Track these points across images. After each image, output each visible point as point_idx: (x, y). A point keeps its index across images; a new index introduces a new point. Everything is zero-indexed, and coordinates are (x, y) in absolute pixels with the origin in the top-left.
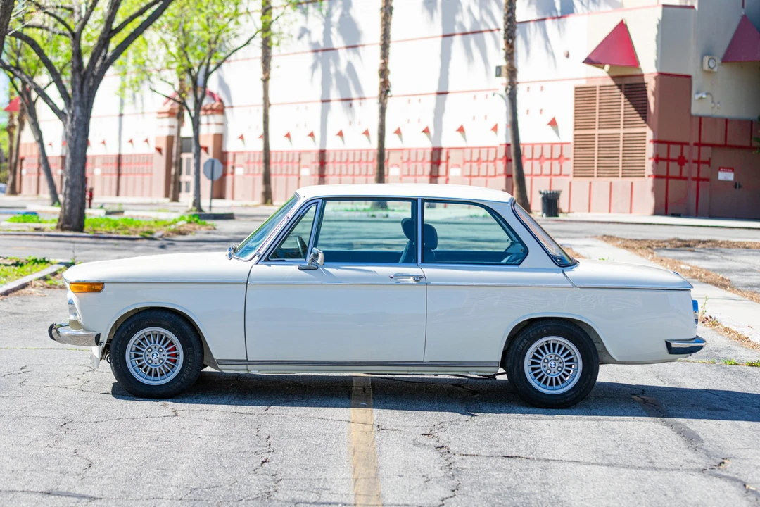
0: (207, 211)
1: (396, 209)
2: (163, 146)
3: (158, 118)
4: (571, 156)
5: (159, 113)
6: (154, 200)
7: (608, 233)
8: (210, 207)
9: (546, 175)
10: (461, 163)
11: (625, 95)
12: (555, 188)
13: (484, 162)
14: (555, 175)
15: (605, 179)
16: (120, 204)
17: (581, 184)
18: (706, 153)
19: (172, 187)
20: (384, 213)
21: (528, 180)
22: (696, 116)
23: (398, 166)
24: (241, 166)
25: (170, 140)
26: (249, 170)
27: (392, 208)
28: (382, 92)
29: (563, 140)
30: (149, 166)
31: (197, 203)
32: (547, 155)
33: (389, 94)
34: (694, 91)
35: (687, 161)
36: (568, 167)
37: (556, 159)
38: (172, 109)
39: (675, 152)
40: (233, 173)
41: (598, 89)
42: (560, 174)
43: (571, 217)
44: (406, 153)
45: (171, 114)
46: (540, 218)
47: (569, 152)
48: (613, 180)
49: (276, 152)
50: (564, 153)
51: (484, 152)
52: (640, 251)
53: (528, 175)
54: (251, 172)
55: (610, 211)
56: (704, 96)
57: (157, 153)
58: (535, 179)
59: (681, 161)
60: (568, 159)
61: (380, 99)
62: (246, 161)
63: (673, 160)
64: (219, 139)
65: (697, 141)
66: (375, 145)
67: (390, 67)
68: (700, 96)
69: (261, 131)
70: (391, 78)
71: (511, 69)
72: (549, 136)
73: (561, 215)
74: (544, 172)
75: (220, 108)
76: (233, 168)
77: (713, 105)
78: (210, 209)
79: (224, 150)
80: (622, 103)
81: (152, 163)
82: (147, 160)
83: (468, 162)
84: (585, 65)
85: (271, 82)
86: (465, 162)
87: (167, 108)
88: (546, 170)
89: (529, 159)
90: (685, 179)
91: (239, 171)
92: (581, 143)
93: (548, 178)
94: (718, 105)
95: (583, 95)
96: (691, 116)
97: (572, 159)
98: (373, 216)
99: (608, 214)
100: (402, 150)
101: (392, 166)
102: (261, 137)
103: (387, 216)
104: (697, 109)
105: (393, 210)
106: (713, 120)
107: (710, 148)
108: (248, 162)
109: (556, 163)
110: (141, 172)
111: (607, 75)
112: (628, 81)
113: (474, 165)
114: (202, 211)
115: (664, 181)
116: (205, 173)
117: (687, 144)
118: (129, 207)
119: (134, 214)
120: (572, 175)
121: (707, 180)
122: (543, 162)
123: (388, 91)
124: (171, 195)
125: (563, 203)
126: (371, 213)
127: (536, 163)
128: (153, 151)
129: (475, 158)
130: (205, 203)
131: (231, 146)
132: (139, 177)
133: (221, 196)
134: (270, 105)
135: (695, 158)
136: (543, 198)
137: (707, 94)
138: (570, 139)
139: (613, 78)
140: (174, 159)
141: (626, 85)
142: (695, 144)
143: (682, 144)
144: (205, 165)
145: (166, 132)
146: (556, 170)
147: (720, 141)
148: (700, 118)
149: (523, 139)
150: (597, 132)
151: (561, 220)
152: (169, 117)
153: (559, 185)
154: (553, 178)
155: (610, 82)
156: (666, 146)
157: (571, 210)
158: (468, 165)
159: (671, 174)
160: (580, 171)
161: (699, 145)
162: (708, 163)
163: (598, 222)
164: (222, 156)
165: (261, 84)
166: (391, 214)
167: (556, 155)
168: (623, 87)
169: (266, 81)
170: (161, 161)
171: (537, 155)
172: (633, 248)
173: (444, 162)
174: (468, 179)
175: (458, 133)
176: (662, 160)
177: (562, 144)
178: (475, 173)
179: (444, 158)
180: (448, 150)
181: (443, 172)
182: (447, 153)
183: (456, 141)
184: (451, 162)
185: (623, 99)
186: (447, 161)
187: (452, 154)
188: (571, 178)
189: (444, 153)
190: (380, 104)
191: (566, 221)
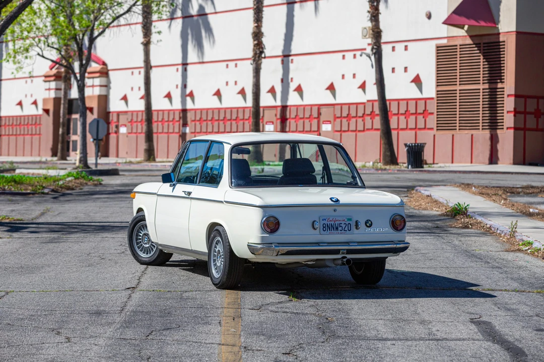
0: (93, 168)
1: (271, 163)
2: (50, 107)
3: (45, 81)
4: (435, 111)
5: (46, 77)
6: (44, 159)
7: (466, 182)
8: (96, 164)
9: (411, 129)
10: (332, 119)
11: (483, 53)
12: (420, 141)
13: (353, 117)
14: (420, 129)
15: (466, 132)
16: (12, 163)
17: (444, 137)
19: (59, 146)
20: (260, 167)
21: (394, 134)
23: (273, 123)
24: (125, 126)
25: (57, 101)
26: (132, 128)
27: (267, 163)
28: (255, 54)
29: (425, 96)
30: (38, 127)
31: (84, 160)
32: (412, 110)
33: (263, 56)
36: (432, 121)
37: (420, 114)
38: (58, 72)
39: (532, 105)
40: (117, 132)
41: (458, 47)
42: (425, 128)
43: (436, 167)
44: (279, 110)
45: (57, 77)
46: (406, 169)
47: (432, 107)
48: (474, 132)
49: (158, 111)
50: (427, 109)
51: (353, 108)
52: (494, 197)
53: (394, 129)
54: (134, 131)
55: (471, 162)
57: (45, 115)
58: (401, 132)
59: (538, 114)
60: (432, 114)
61: (254, 60)
62: (129, 120)
63: (530, 113)
64: (104, 100)
66: (250, 103)
67: (263, 30)
69: (142, 92)
70: (264, 40)
71: (376, 30)
72: (413, 92)
73: (426, 166)
74: (409, 127)
75: (105, 71)
76: (117, 127)
78: (96, 167)
79: (108, 110)
80: (481, 60)
81: (40, 124)
82: (34, 121)
83: (338, 118)
84: (446, 26)
85: (152, 47)
86: (336, 118)
87: (54, 71)
88: (412, 125)
89: (395, 114)
90: (542, 130)
91: (123, 130)
92: (443, 98)
93: (413, 132)
95: (444, 54)
97: (435, 113)
99: (470, 164)
100: (276, 107)
101: (267, 123)
102: (142, 98)
105: (269, 165)
108: (131, 122)
109: (420, 118)
110: (30, 133)
111: (466, 34)
112: (486, 40)
113: (344, 121)
114: (89, 168)
115: (522, 132)
116: (90, 132)
117: (542, 97)
118: (20, 166)
120: (435, 128)
122: (409, 117)
123: (262, 52)
124: (59, 154)
125: (427, 155)
127: (402, 118)
128: (40, 112)
129: (345, 114)
130: (91, 160)
131: (115, 105)
132: (28, 138)
133: (106, 154)
134: (151, 67)
136: (408, 151)
138: (433, 94)
139: (471, 37)
140: (61, 120)
141: (484, 44)
143: (538, 98)
144: (91, 124)
145: (52, 94)
146: (421, 124)
149: (388, 96)
150: (458, 88)
151: (425, 171)
152: (54, 80)
153: (425, 138)
154: (418, 132)
155: (469, 41)
156: (523, 99)
157: (435, 162)
158: (338, 121)
159: (528, 126)
160: (444, 125)
163: (460, 172)
164: (105, 114)
165: (142, 47)
166: (266, 168)
167: (420, 110)
168: (482, 45)
169: (147, 45)
170: (48, 121)
171: (402, 111)
172: (488, 194)
173: (315, 118)
174: (339, 134)
175: (328, 91)
176: (520, 113)
177: (426, 99)
178: (345, 128)
179: (315, 114)
180: (320, 106)
181: (315, 128)
182: (319, 109)
183: (328, 98)
184: (322, 118)
185: (482, 57)
186: (318, 118)
187: (324, 110)
188: (434, 132)
189: (315, 109)
190: (254, 65)
191: (429, 172)
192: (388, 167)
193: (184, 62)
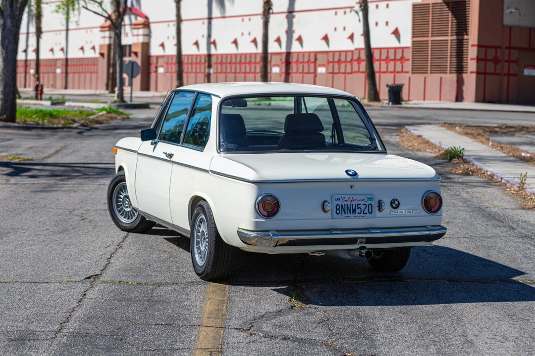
0: (129, 102)
2: (105, 51)
3: (101, 31)
4: (410, 58)
5: (102, 27)
6: (98, 92)
9: (391, 72)
10: (326, 63)
12: (398, 82)
13: (343, 62)
14: (398, 72)
15: (436, 75)
17: (418, 79)
18: (515, 55)
19: (110, 82)
20: (267, 102)
21: (377, 75)
22: (507, 26)
23: (278, 66)
24: (162, 66)
25: (109, 47)
26: (168, 69)
28: (265, 10)
29: (403, 44)
30: (96, 67)
32: (392, 56)
33: (271, 11)
34: (505, 6)
35: (500, 61)
36: (408, 66)
37: (398, 60)
38: (111, 24)
39: (491, 54)
40: (156, 72)
41: (431, 5)
42: (402, 72)
43: (411, 104)
44: (284, 56)
45: (110, 27)
46: (387, 105)
47: (409, 55)
48: (443, 75)
49: (187, 56)
50: (404, 56)
51: (343, 55)
53: (377, 72)
54: (170, 71)
55: (440, 100)
56: (514, 11)
57: (101, 58)
58: (382, 75)
59: (496, 61)
60: (408, 60)
61: (264, 16)
62: (166, 62)
63: (490, 60)
64: (146, 46)
65: (508, 45)
66: (260, 50)
68: (510, 10)
69: (176, 40)
72: (393, 43)
73: (403, 103)
74: (389, 70)
75: (147, 23)
76: (156, 68)
77: (520, 17)
78: (131, 100)
79: (149, 54)
80: (450, 19)
81: (97, 65)
82: (93, 62)
83: (331, 62)
86: (329, 62)
87: (109, 23)
88: (391, 68)
89: (377, 60)
90: (499, 74)
91: (161, 70)
92: (418, 47)
93: (392, 75)
94: (524, 18)
95: (420, 11)
96: (503, 26)
97: (411, 60)
98: (259, 105)
99: (439, 102)
100: (279, 53)
101: (274, 66)
102: (175, 45)
103: (270, 104)
104: (508, 20)
106: (521, 29)
107: (517, 51)
108: (167, 64)
109: (398, 63)
110: (90, 71)
113: (336, 65)
114: (124, 102)
115: (483, 76)
116: (126, 72)
117: (500, 47)
120: (410, 72)
121: (515, 75)
122: (389, 62)
123: (270, 8)
124: (110, 88)
125: (404, 95)
126: (258, 103)
127: (383, 63)
128: (97, 55)
129: (336, 59)
131: (155, 51)
132: (88, 75)
133: (148, 88)
134: (182, 21)
135: (507, 58)
136: (390, 91)
137: (516, 9)
138: (409, 44)
140: (112, 61)
141: (452, 2)
142: (506, 48)
143: (496, 48)
144: (126, 66)
145: (107, 41)
146: (399, 69)
147: (525, 45)
148: (511, 27)
149: (373, 45)
150: (430, 39)
151: (403, 107)
152: (109, 30)
153: (401, 79)
154: (397, 74)
156: (484, 49)
157: (411, 99)
158: (331, 65)
159: (488, 71)
160: (416, 70)
161: (510, 48)
162: (516, 62)
163: (433, 109)
164: (147, 58)
167: (398, 57)
168: (451, 4)
169: (178, 2)
170: (103, 63)
171: (384, 57)
172: (472, 134)
173: (312, 62)
174: (331, 75)
175: (323, 41)
176: (481, 60)
177: (403, 48)
178: (336, 70)
179: (312, 59)
180: (316, 53)
181: (312, 70)
182: (315, 56)
183: (322, 47)
184: (318, 63)
185: (450, 14)
186: (315, 62)
187: (319, 56)
188: (410, 75)
189: (312, 56)
190: (264, 19)
191: (406, 108)
192: (372, 103)
193: (209, 17)
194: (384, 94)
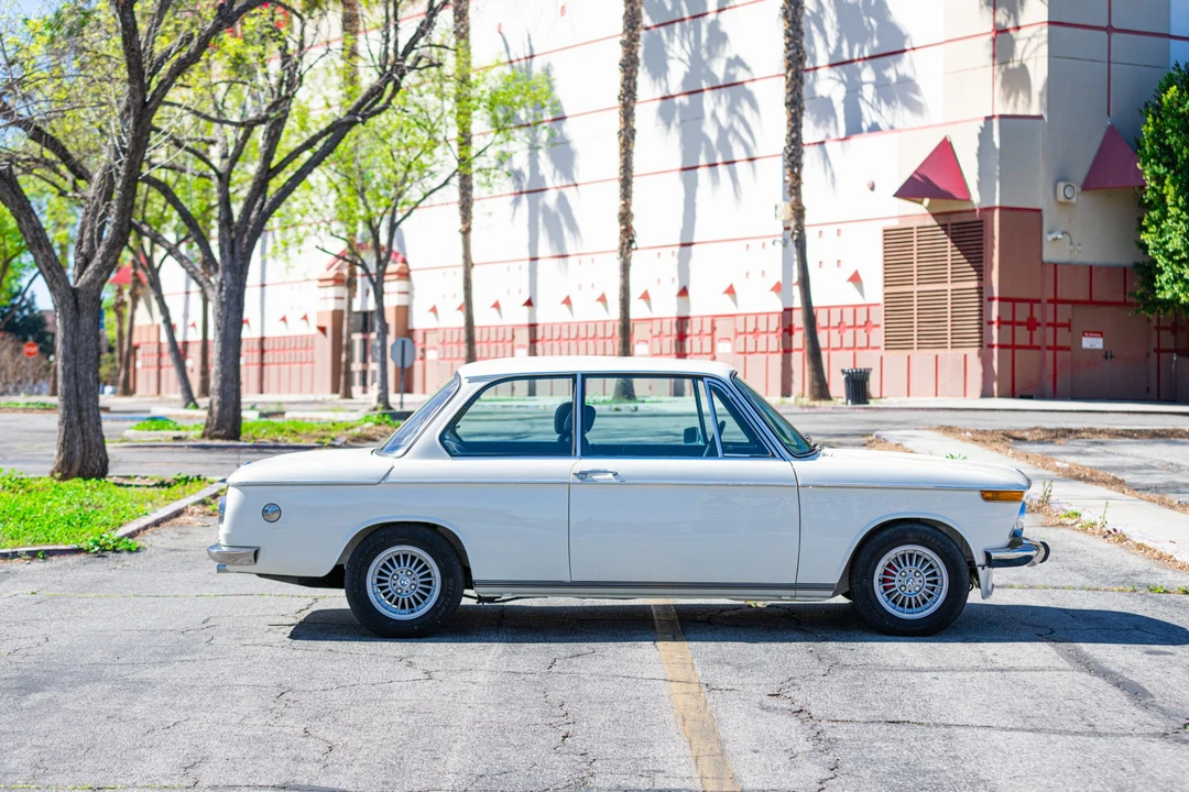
0: (397, 409)
1: (646, 400)
2: (328, 325)
3: (320, 287)
4: (882, 322)
5: (321, 280)
6: (320, 398)
7: (947, 423)
8: (402, 404)
9: (848, 349)
10: (732, 336)
11: (952, 238)
12: (861, 365)
13: (763, 333)
14: (860, 348)
15: (928, 351)
16: (280, 403)
17: (896, 359)
18: (1065, 313)
19: (342, 378)
20: (632, 405)
21: (824, 354)
22: (1049, 263)
23: (646, 342)
24: (435, 348)
25: (337, 316)
26: (444, 353)
27: (641, 399)
28: (623, 244)
29: (868, 301)
30: (310, 352)
31: (383, 398)
32: (849, 321)
33: (634, 246)
34: (1045, 229)
35: (1039, 325)
36: (878, 336)
37: (860, 327)
38: (338, 274)
39: (1023, 312)
40: (422, 358)
41: (915, 230)
42: (868, 347)
43: (883, 403)
44: (657, 323)
45: (338, 280)
46: (844, 406)
47: (878, 316)
48: (939, 352)
49: (482, 327)
50: (871, 319)
51: (762, 320)
52: (996, 445)
53: (825, 349)
54: (448, 356)
55: (936, 395)
56: (1060, 236)
57: (320, 334)
58: (833, 353)
59: (1032, 324)
60: (878, 326)
61: (621, 254)
62: (441, 341)
63: (1020, 324)
64: (404, 312)
65: (1052, 296)
66: (615, 313)
67: (633, 209)
68: (1054, 236)
69: (461, 299)
70: (635, 224)
71: (797, 208)
72: (850, 296)
73: (871, 401)
74: (845, 345)
75: (405, 271)
76: (423, 350)
77: (1072, 248)
78: (402, 407)
79: (410, 327)
80: (949, 249)
81: (312, 348)
82: (306, 344)
83: (741, 333)
84: (896, 199)
85: (473, 235)
86: (737, 334)
87: (332, 273)
88: (848, 342)
89: (824, 328)
90: (1038, 348)
91: (431, 355)
92: (894, 304)
93: (851, 353)
94: (1080, 248)
95: (895, 240)
96: (1043, 263)
97: (883, 326)
98: (617, 410)
99: (934, 398)
100: (650, 320)
101: (638, 342)
102: (460, 308)
103: (636, 409)
104: (1050, 253)
105: (643, 402)
106: (1073, 267)
107: (1069, 306)
108: (443, 343)
109: (861, 332)
110: (298, 360)
111: (926, 212)
112: (955, 219)
113: (750, 338)
114: (390, 408)
115: (1010, 351)
116: (392, 357)
117: (1038, 301)
118: (291, 407)
119: (300, 415)
120: (883, 347)
121: (1068, 349)
122: (844, 330)
123: (631, 242)
124: (342, 390)
125: (873, 386)
126: (614, 406)
127: (834, 333)
128: (314, 331)
129: (750, 328)
130: (394, 398)
131: (419, 321)
132: (296, 367)
133: (409, 390)
134: (473, 265)
135: (1050, 319)
136: (847, 380)
137: (1063, 233)
138: (880, 299)
139: (934, 215)
140: (344, 342)
141: (953, 224)
142: (1049, 301)
143: (1032, 302)
144: (393, 347)
145: (331, 305)
146: (862, 342)
147: (1082, 295)
148: (1056, 265)
149: (815, 302)
150: (915, 288)
151: (872, 408)
152: (334, 285)
153: (866, 361)
154: (858, 352)
155: (931, 221)
156: (1010, 304)
157: (884, 395)
158: (741, 338)
159: (1017, 342)
160: (895, 341)
161: (1055, 301)
162: (1068, 326)
163: (923, 409)
164: (407, 333)
165: (460, 237)
166: (641, 406)
167: (861, 321)
168: (949, 227)
169: (466, 232)
170: (325, 346)
171: (834, 322)
172: (984, 441)
173: (708, 335)
174: (742, 356)
175: (726, 296)
176: (1007, 323)
177: (868, 306)
178: (751, 348)
179: (708, 329)
180: (714, 318)
181: (707, 349)
182: (713, 322)
183: (726, 305)
184: (718, 334)
185: (950, 244)
186: (712, 334)
187: (719, 323)
188: (882, 352)
189: (707, 323)
190: (622, 260)
191: (878, 409)
192: (817, 403)
193: (533, 256)
194: (838, 386)
